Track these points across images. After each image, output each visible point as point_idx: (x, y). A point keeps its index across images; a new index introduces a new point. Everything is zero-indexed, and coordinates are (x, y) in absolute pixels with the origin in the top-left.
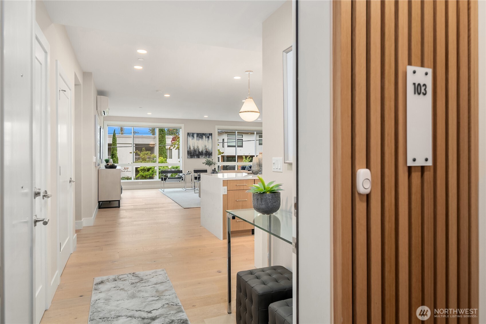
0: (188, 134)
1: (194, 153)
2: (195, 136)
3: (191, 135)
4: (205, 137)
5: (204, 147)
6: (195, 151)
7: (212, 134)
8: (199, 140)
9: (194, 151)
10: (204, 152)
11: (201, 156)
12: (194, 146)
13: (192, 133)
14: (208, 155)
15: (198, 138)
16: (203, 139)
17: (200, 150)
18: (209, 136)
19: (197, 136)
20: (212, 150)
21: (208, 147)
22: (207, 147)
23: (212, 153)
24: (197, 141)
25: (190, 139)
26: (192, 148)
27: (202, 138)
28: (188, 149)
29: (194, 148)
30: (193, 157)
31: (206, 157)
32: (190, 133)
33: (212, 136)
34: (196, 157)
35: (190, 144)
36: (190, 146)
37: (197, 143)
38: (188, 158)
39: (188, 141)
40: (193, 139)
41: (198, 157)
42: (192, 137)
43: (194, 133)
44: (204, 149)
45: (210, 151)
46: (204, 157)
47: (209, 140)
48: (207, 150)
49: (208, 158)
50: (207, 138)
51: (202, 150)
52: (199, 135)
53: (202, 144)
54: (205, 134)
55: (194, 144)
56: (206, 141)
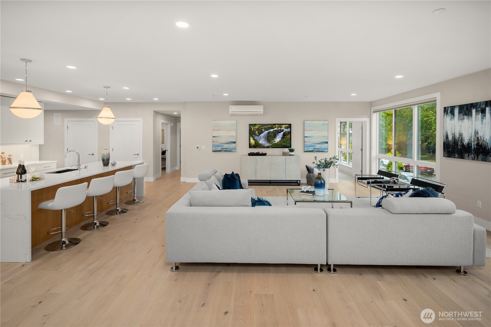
0: (445, 110)
1: (453, 147)
2: (456, 111)
3: (449, 111)
4: (477, 111)
5: (473, 134)
6: (455, 142)
8: (463, 119)
9: (454, 142)
10: (473, 145)
11: (467, 155)
12: (453, 132)
13: (450, 107)
14: (482, 153)
15: (461, 115)
16: (471, 116)
17: (466, 142)
18: (485, 107)
19: (460, 113)
21: (482, 135)
22: (480, 134)
24: (460, 122)
25: (448, 118)
26: (450, 138)
27: (470, 114)
28: (445, 138)
29: (454, 137)
31: (477, 158)
32: (448, 107)
34: (457, 155)
35: (447, 129)
36: (447, 132)
37: (460, 126)
38: (444, 156)
39: (444, 123)
40: (453, 118)
41: (460, 156)
42: (451, 114)
43: (453, 107)
44: (474, 139)
45: (487, 144)
46: (472, 158)
47: (484, 117)
48: (481, 143)
49: (482, 161)
50: (480, 114)
51: (469, 142)
52: (464, 109)
53: (470, 127)
54: (476, 104)
55: (453, 129)
56: (478, 120)
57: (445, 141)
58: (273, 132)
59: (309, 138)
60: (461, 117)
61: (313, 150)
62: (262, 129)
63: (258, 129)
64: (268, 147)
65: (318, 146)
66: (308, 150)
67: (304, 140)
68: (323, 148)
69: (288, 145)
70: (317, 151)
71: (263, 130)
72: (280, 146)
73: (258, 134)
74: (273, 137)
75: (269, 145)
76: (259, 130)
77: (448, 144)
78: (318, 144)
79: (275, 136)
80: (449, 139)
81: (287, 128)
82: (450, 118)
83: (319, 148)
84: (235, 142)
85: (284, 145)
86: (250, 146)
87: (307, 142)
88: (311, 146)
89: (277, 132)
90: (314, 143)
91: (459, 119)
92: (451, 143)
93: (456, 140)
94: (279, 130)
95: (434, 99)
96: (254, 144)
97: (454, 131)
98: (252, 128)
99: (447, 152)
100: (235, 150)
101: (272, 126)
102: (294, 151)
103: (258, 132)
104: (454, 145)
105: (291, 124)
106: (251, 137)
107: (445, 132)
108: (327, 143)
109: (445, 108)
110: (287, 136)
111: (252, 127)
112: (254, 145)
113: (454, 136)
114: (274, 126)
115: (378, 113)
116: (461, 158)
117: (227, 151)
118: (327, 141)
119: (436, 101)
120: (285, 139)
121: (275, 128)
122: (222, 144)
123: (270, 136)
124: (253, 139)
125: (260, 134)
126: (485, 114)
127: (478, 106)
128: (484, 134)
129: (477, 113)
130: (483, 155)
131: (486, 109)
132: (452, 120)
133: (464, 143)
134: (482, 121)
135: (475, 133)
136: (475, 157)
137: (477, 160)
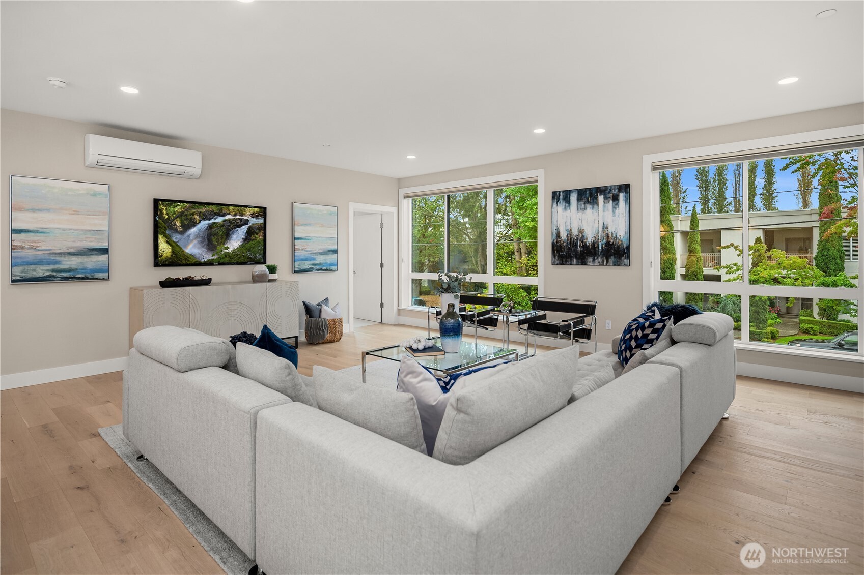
0: (555, 196)
1: (569, 248)
2: (574, 198)
3: (561, 197)
4: (606, 198)
5: (601, 230)
6: (572, 242)
7: (627, 186)
8: (585, 209)
9: (570, 243)
10: (601, 245)
11: (591, 259)
12: (568, 228)
13: (563, 191)
14: (615, 254)
15: (582, 203)
16: (598, 204)
17: (589, 241)
18: (619, 192)
19: (579, 200)
20: (629, 239)
21: (613, 231)
22: (611, 229)
23: (628, 248)
24: (580, 213)
25: (559, 208)
26: (564, 236)
27: (594, 202)
28: (555, 237)
29: (570, 234)
30: (566, 262)
31: (607, 262)
32: (560, 192)
33: (628, 193)
34: (575, 260)
35: (558, 223)
36: (558, 228)
37: (580, 219)
38: (553, 263)
39: (553, 215)
40: (568, 208)
41: (580, 261)
42: (565, 202)
43: (568, 192)
44: (602, 236)
45: (622, 241)
46: (599, 263)
47: (617, 207)
48: (612, 241)
49: (615, 265)
50: (611, 202)
51: (594, 241)
52: (586, 194)
53: (594, 220)
54: (604, 188)
55: (568, 224)
56: (608, 210)
57: (555, 241)
58: (223, 226)
59: (303, 241)
60: (581, 205)
61: (311, 268)
62: (193, 214)
63: (181, 215)
64: (210, 263)
65: (320, 259)
66: (302, 267)
67: (293, 245)
68: (329, 263)
69: (259, 257)
70: (318, 270)
71: (196, 217)
72: (240, 261)
73: (180, 229)
74: (222, 238)
75: (213, 258)
76: (184, 218)
77: (560, 246)
78: (320, 253)
79: (227, 236)
80: (562, 238)
81: (257, 216)
82: (564, 207)
83: (322, 262)
84: (105, 251)
85: (249, 258)
86: (158, 262)
87: (299, 250)
88: (306, 260)
89: (232, 226)
90: (313, 253)
91: (578, 209)
92: (565, 244)
93: (574, 239)
94: (239, 221)
95: (533, 179)
96: (169, 254)
97: (569, 226)
98: (165, 212)
99: (558, 257)
100: (105, 275)
101: (221, 209)
102: (278, 271)
103: (182, 223)
104: (571, 246)
105: (265, 209)
106: (160, 236)
107: (555, 228)
108: (335, 251)
109: (554, 193)
110: (256, 236)
111: (165, 208)
112: (170, 258)
114: (225, 210)
115: (410, 199)
116: (582, 265)
117: (72, 277)
118: (334, 248)
119: (536, 182)
120: (251, 242)
121: (229, 214)
122: (52, 257)
123: (215, 234)
124: (167, 242)
125: (186, 227)
126: (618, 202)
127: (607, 191)
128: (616, 229)
129: (606, 201)
130: (615, 257)
131: (619, 195)
132: (566, 210)
133: (587, 243)
134: (613, 211)
135: (603, 228)
136: (603, 261)
137: (606, 265)
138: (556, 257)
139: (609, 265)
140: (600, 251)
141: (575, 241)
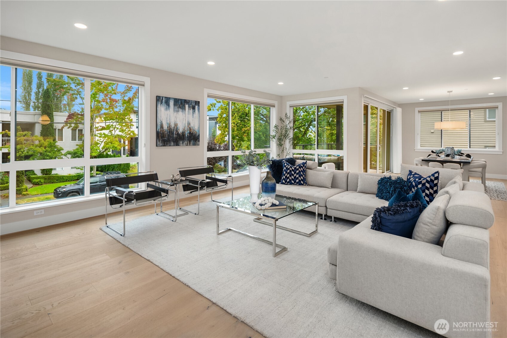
0: (159, 99)
1: (169, 135)
2: (172, 103)
3: (164, 101)
4: (189, 107)
5: (187, 125)
6: (171, 131)
7: (199, 102)
8: (178, 111)
9: (170, 132)
10: (187, 134)
11: (181, 142)
12: (169, 122)
13: (165, 97)
14: (193, 139)
15: (176, 107)
16: (185, 110)
17: (180, 131)
18: (195, 105)
19: (175, 105)
20: (199, 131)
22: (192, 125)
23: (199, 135)
24: (175, 113)
25: (162, 108)
26: (165, 127)
27: (183, 108)
28: (159, 127)
29: (169, 127)
30: (167, 144)
31: (190, 144)
32: (163, 97)
33: (199, 106)
34: (172, 143)
35: (162, 118)
36: (162, 122)
37: (175, 117)
38: (157, 146)
40: (168, 109)
41: (175, 143)
42: (166, 105)
43: (168, 98)
44: (187, 128)
45: (196, 132)
46: (186, 144)
47: (194, 113)
48: (192, 132)
49: (193, 145)
50: (192, 109)
51: (183, 131)
52: (179, 102)
53: (183, 119)
54: (188, 101)
55: (168, 119)
56: (190, 114)
57: (160, 130)
60: (176, 109)
77: (162, 133)
80: (164, 128)
82: (165, 108)
91: (174, 111)
92: (166, 132)
93: (172, 129)
95: (142, 83)
99: (161, 141)
104: (170, 134)
109: (158, 97)
113: (170, 125)
116: (176, 146)
119: (143, 85)
126: (195, 110)
127: (190, 103)
128: (194, 125)
129: (189, 109)
130: (193, 141)
131: (195, 107)
132: (167, 110)
133: (179, 132)
134: (193, 115)
135: (188, 124)
136: (188, 143)
137: (189, 145)
138: (160, 141)
139: (191, 145)
140: (186, 137)
141: (172, 131)
